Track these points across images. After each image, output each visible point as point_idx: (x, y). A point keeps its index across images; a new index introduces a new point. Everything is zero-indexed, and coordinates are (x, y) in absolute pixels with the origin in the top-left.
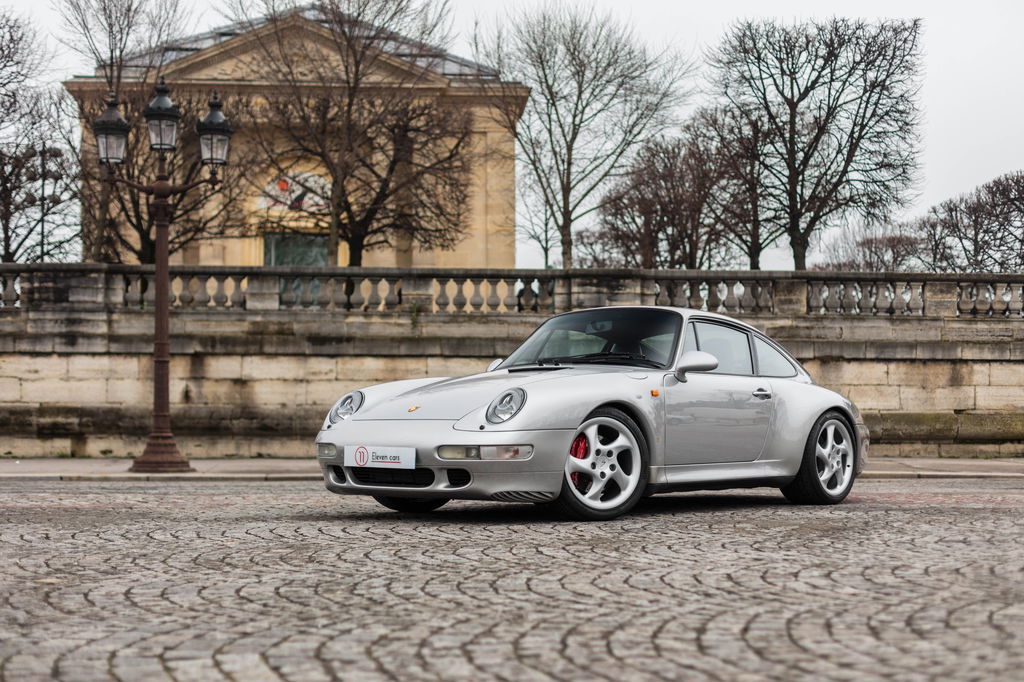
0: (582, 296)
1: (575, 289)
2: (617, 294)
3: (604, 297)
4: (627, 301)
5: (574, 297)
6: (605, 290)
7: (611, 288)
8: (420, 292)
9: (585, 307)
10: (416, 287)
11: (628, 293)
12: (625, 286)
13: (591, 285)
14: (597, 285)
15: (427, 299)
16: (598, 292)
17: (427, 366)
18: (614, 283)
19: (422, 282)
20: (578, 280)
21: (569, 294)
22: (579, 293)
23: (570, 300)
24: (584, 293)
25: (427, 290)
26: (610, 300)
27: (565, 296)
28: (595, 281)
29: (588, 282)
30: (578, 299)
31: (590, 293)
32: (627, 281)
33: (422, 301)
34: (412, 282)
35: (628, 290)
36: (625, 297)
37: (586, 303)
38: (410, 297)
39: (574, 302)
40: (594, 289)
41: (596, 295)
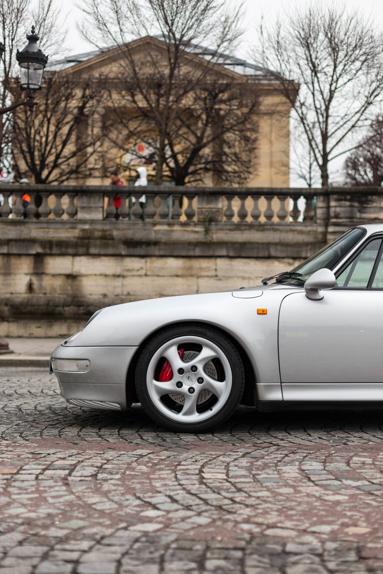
0: (338, 209)
1: (333, 204)
2: (366, 208)
3: (356, 210)
4: (374, 213)
5: (332, 210)
6: (356, 204)
7: (361, 203)
8: (211, 206)
9: (341, 218)
10: (209, 202)
11: (375, 207)
12: (372, 201)
13: (346, 200)
14: (350, 200)
15: (216, 211)
16: (351, 206)
17: (216, 265)
18: (363, 199)
19: (213, 198)
20: (335, 196)
21: (328, 207)
22: (336, 207)
23: (328, 213)
24: (340, 206)
25: (217, 204)
26: (360, 212)
27: (325, 209)
28: (348, 197)
29: (343, 198)
30: (335, 212)
31: (345, 207)
32: (374, 197)
33: (213, 213)
34: (205, 198)
35: (375, 205)
36: (372, 210)
37: (342, 215)
38: (204, 210)
39: (332, 214)
40: (348, 203)
41: (349, 209)
